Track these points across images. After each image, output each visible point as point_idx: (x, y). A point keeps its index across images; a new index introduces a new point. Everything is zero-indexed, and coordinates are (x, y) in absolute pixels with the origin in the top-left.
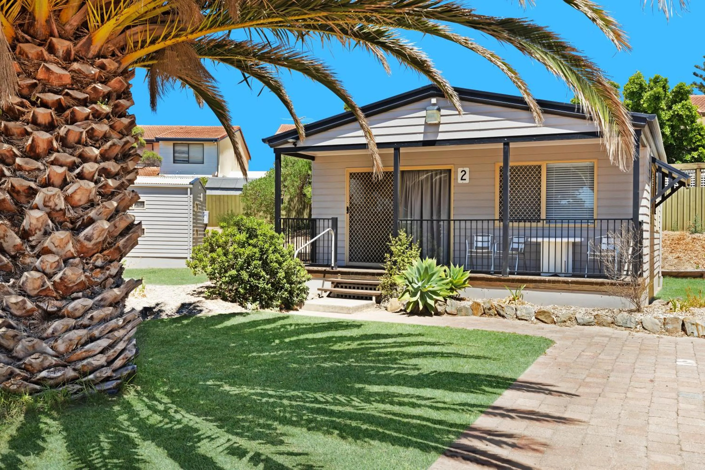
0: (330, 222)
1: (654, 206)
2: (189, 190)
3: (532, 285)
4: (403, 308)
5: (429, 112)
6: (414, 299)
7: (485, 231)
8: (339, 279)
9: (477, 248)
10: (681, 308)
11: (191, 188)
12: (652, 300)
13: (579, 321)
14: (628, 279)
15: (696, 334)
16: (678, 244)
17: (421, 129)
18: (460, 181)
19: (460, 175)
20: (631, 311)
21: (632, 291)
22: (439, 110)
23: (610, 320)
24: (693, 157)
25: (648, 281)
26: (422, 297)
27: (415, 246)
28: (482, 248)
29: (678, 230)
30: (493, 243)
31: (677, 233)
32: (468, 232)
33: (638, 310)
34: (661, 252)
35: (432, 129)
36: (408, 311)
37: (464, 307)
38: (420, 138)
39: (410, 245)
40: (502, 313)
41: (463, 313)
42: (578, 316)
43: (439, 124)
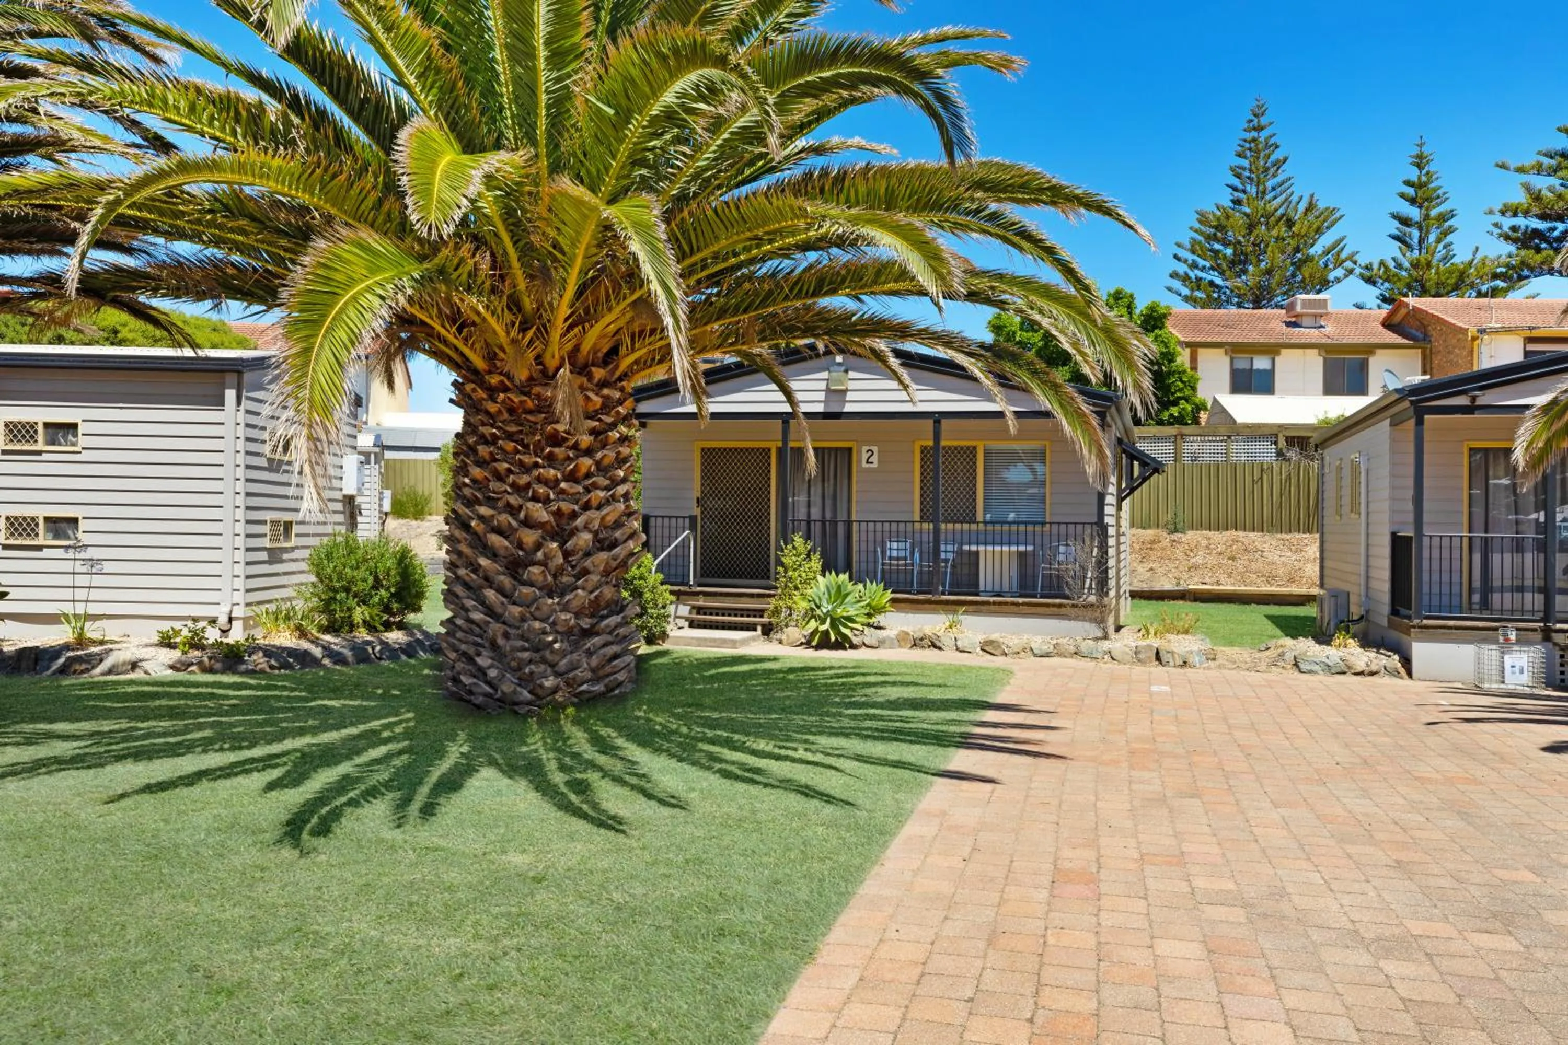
0: (687, 521)
1: (1120, 500)
2: (372, 456)
3: (971, 608)
4: (803, 640)
5: (834, 374)
6: (823, 628)
7: (902, 534)
8: (701, 602)
9: (891, 558)
10: (1155, 634)
11: (376, 454)
12: (1118, 629)
13: (1036, 651)
14: (1092, 599)
15: (1172, 663)
16: (1151, 549)
17: (822, 396)
18: (864, 465)
19: (865, 456)
20: (1096, 639)
21: (1097, 614)
22: (846, 371)
23: (1072, 649)
24: (1171, 415)
25: (1114, 601)
26: (834, 625)
27: (816, 557)
28: (898, 559)
29: (1150, 527)
30: (912, 554)
31: (1150, 533)
32: (879, 535)
33: (1106, 637)
34: (1128, 560)
35: (835, 397)
36: (814, 643)
37: (888, 637)
38: (820, 408)
39: (808, 555)
40: (938, 644)
41: (887, 645)
42: (1034, 646)
43: (844, 392)
